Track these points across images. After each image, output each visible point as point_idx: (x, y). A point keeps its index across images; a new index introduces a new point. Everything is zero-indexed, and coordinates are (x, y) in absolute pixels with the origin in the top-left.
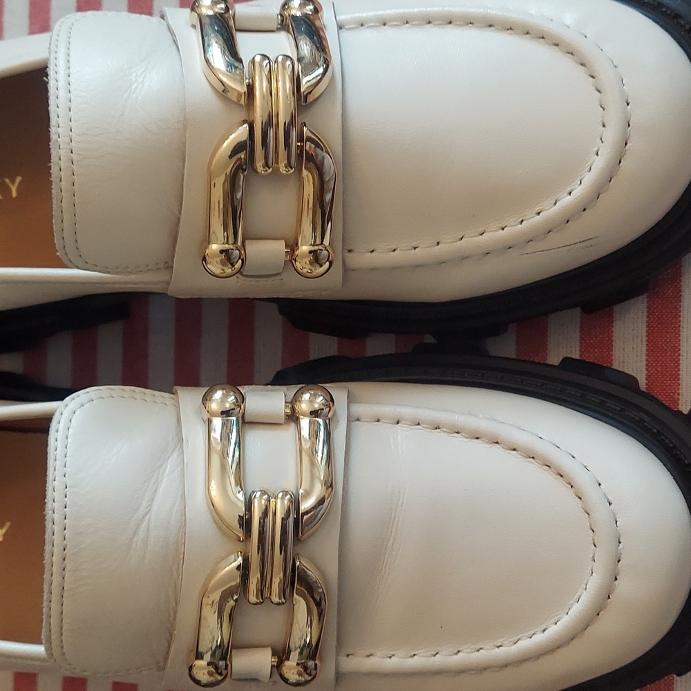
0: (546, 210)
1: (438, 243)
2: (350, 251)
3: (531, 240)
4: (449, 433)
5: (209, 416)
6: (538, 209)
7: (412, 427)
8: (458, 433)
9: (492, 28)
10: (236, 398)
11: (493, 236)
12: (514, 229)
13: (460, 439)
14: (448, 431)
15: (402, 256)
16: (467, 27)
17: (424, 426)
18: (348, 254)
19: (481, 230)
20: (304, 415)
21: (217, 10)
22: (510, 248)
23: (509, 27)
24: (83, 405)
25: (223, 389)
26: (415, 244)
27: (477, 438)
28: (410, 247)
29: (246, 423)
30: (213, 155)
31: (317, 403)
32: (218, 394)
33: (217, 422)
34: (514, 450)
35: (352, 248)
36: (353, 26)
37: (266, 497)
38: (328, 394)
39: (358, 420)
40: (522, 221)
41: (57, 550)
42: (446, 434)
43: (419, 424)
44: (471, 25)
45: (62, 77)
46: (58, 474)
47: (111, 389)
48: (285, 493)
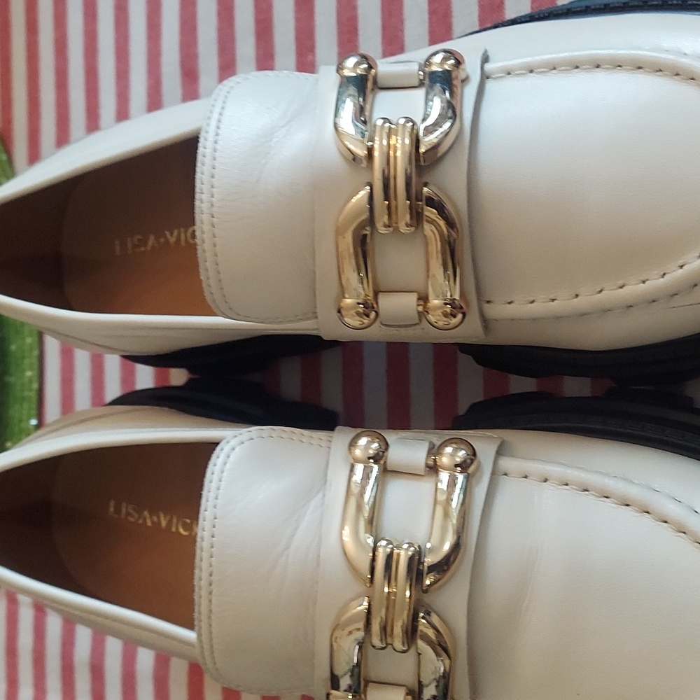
0: (690, 263)
1: (577, 296)
2: (488, 302)
3: (677, 294)
4: (597, 496)
5: (352, 461)
6: (680, 262)
7: (560, 487)
8: (607, 497)
9: (641, 70)
10: (380, 445)
11: (635, 289)
12: (656, 283)
13: (609, 504)
14: (597, 494)
15: (540, 307)
16: (615, 70)
17: (573, 487)
18: (487, 305)
19: (621, 283)
20: (445, 469)
21: (359, 72)
22: (654, 301)
23: (658, 69)
24: (243, 443)
25: (368, 436)
26: (552, 297)
27: (628, 505)
28: (548, 300)
29: (387, 472)
30: (341, 212)
31: (458, 456)
32: (363, 441)
33: (359, 468)
34: (666, 522)
35: (491, 300)
36: (500, 75)
37: (391, 546)
38: (471, 448)
39: (506, 474)
40: (664, 274)
41: (205, 575)
42: (594, 498)
43: (567, 485)
44: (619, 68)
45: (209, 144)
46: (210, 505)
47: (272, 429)
48: (411, 545)
